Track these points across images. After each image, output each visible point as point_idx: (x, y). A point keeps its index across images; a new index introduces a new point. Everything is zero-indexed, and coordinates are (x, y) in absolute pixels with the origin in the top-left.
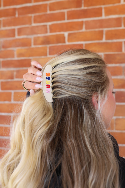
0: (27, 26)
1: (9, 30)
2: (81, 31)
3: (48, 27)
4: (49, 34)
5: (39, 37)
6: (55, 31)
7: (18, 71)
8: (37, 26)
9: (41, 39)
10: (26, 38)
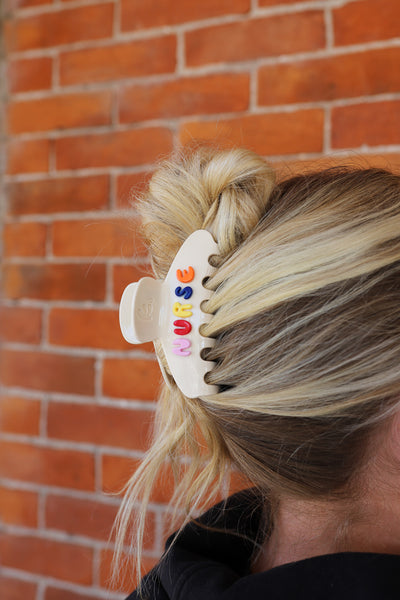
0: (230, 18)
1: (151, 42)
3: (328, 20)
4: (331, 51)
5: (283, 68)
6: (362, 38)
8: (277, 19)
9: (294, 77)
10: (227, 76)
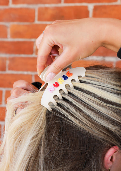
2: (114, 3)
4: (63, 4)
7: (12, 60)
9: (50, 12)
